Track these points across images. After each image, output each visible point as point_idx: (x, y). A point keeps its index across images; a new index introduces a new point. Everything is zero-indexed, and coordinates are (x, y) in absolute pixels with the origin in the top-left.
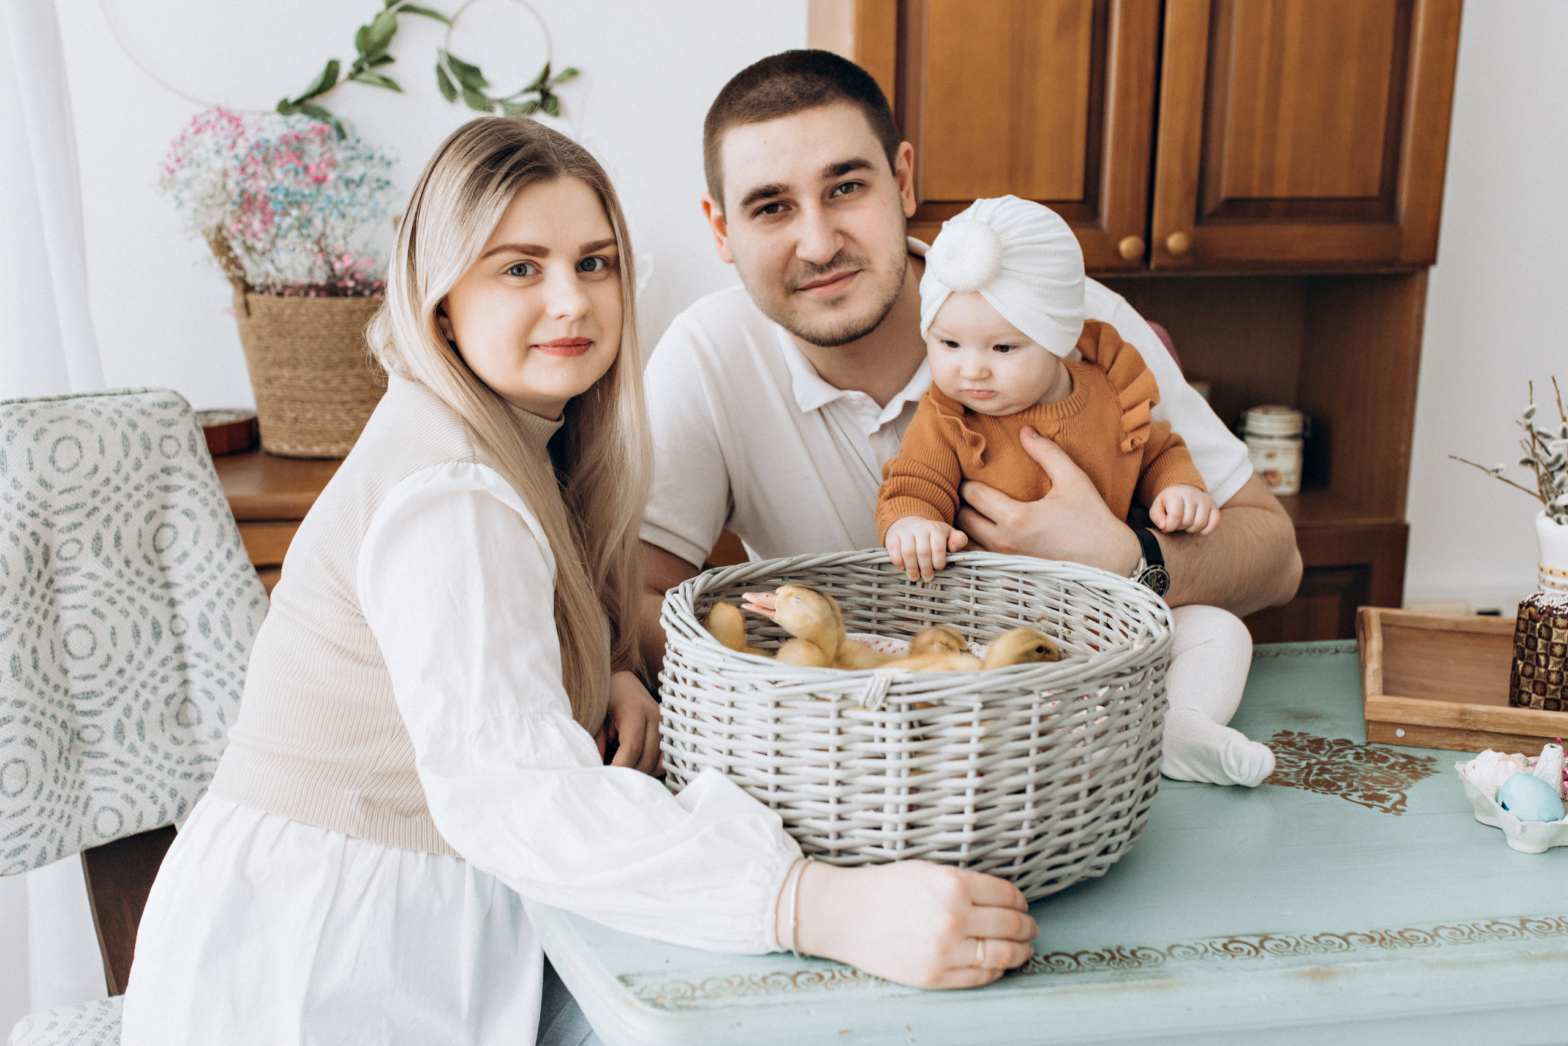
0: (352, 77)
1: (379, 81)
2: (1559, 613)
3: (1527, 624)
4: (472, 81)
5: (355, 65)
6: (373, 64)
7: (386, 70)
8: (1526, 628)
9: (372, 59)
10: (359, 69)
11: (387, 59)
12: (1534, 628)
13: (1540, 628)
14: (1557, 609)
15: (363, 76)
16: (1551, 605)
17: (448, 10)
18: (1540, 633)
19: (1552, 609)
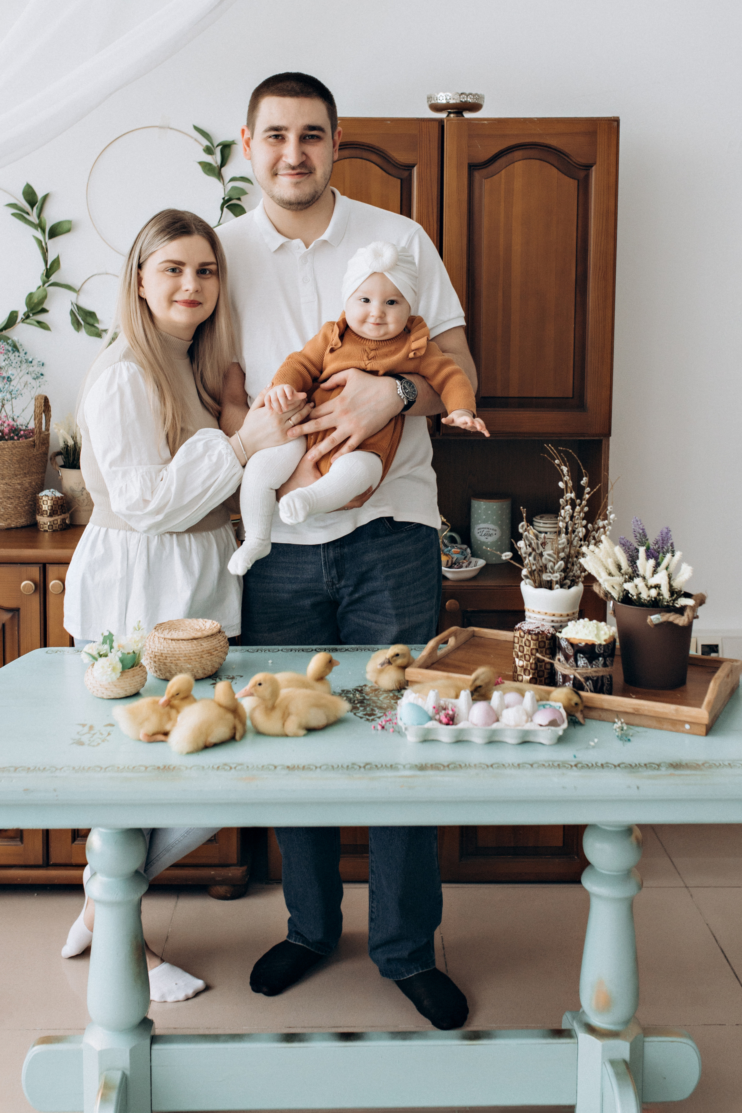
0: (23, 321)
1: (36, 323)
2: (533, 632)
3: (519, 639)
4: (91, 321)
5: (24, 314)
6: (34, 314)
7: (41, 317)
8: (518, 642)
9: (34, 312)
10: (28, 317)
11: (44, 311)
12: (522, 641)
13: (525, 641)
14: (532, 631)
15: (28, 321)
16: (529, 629)
17: (77, 284)
18: (525, 644)
19: (530, 630)
